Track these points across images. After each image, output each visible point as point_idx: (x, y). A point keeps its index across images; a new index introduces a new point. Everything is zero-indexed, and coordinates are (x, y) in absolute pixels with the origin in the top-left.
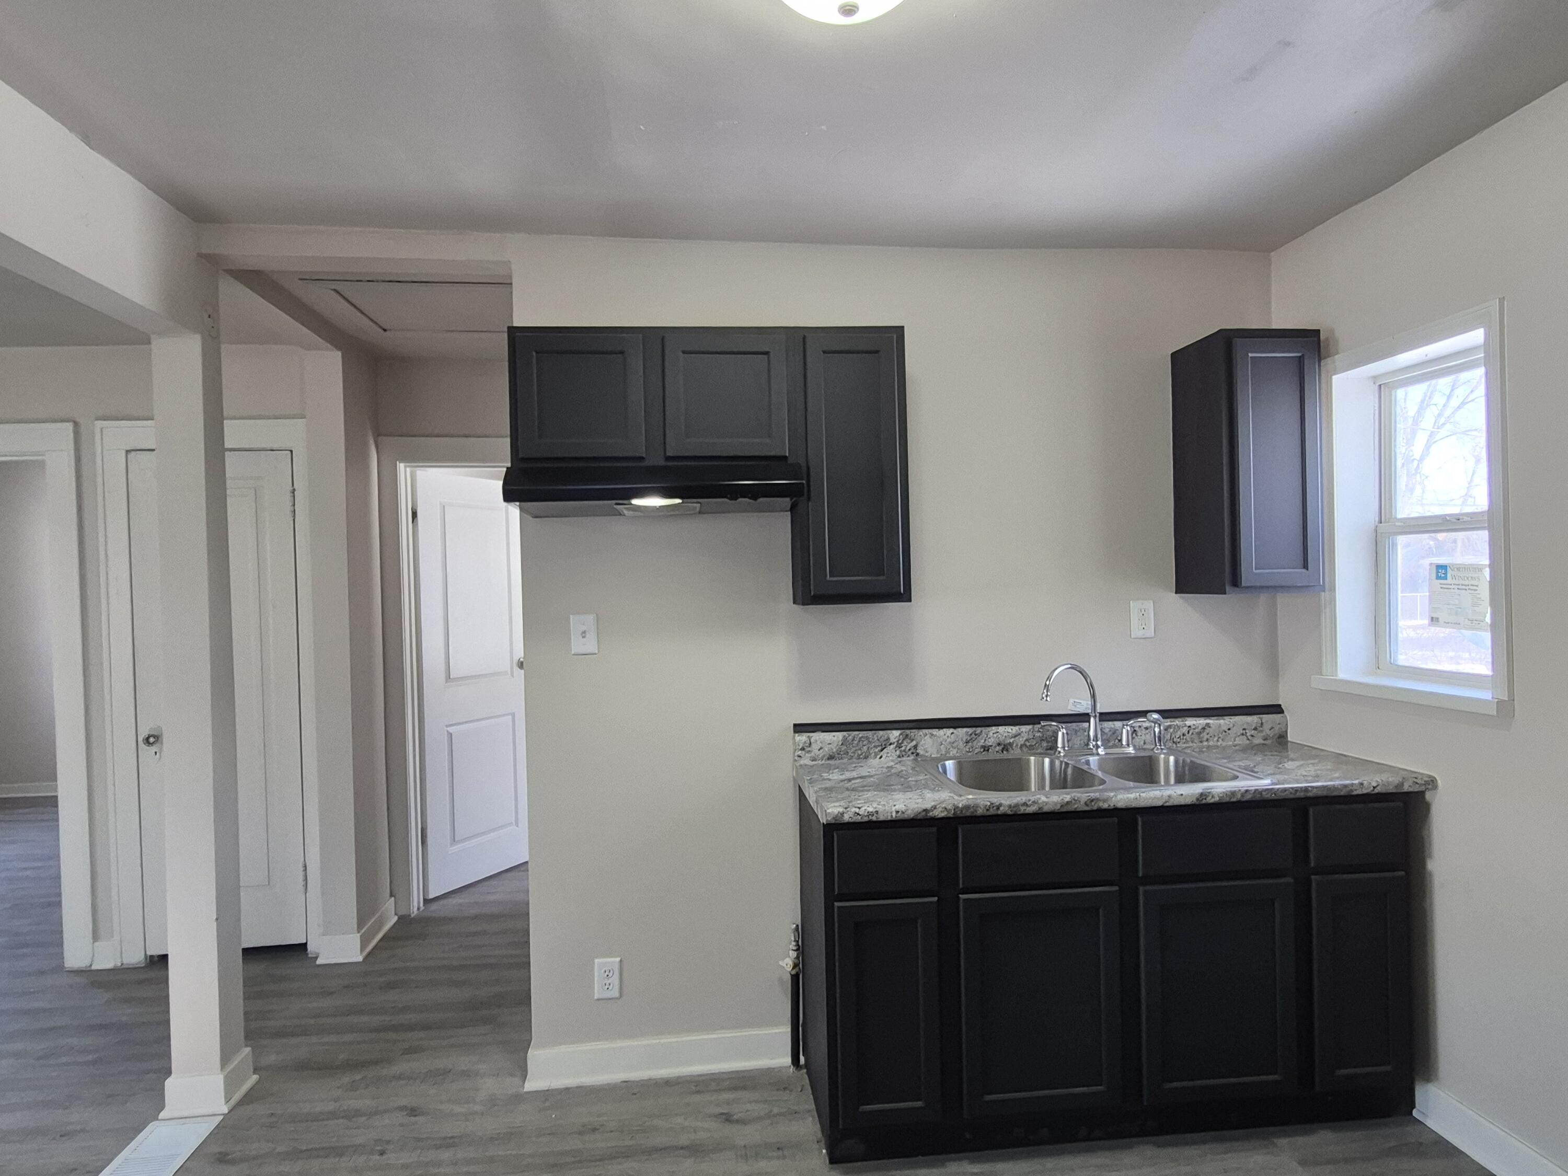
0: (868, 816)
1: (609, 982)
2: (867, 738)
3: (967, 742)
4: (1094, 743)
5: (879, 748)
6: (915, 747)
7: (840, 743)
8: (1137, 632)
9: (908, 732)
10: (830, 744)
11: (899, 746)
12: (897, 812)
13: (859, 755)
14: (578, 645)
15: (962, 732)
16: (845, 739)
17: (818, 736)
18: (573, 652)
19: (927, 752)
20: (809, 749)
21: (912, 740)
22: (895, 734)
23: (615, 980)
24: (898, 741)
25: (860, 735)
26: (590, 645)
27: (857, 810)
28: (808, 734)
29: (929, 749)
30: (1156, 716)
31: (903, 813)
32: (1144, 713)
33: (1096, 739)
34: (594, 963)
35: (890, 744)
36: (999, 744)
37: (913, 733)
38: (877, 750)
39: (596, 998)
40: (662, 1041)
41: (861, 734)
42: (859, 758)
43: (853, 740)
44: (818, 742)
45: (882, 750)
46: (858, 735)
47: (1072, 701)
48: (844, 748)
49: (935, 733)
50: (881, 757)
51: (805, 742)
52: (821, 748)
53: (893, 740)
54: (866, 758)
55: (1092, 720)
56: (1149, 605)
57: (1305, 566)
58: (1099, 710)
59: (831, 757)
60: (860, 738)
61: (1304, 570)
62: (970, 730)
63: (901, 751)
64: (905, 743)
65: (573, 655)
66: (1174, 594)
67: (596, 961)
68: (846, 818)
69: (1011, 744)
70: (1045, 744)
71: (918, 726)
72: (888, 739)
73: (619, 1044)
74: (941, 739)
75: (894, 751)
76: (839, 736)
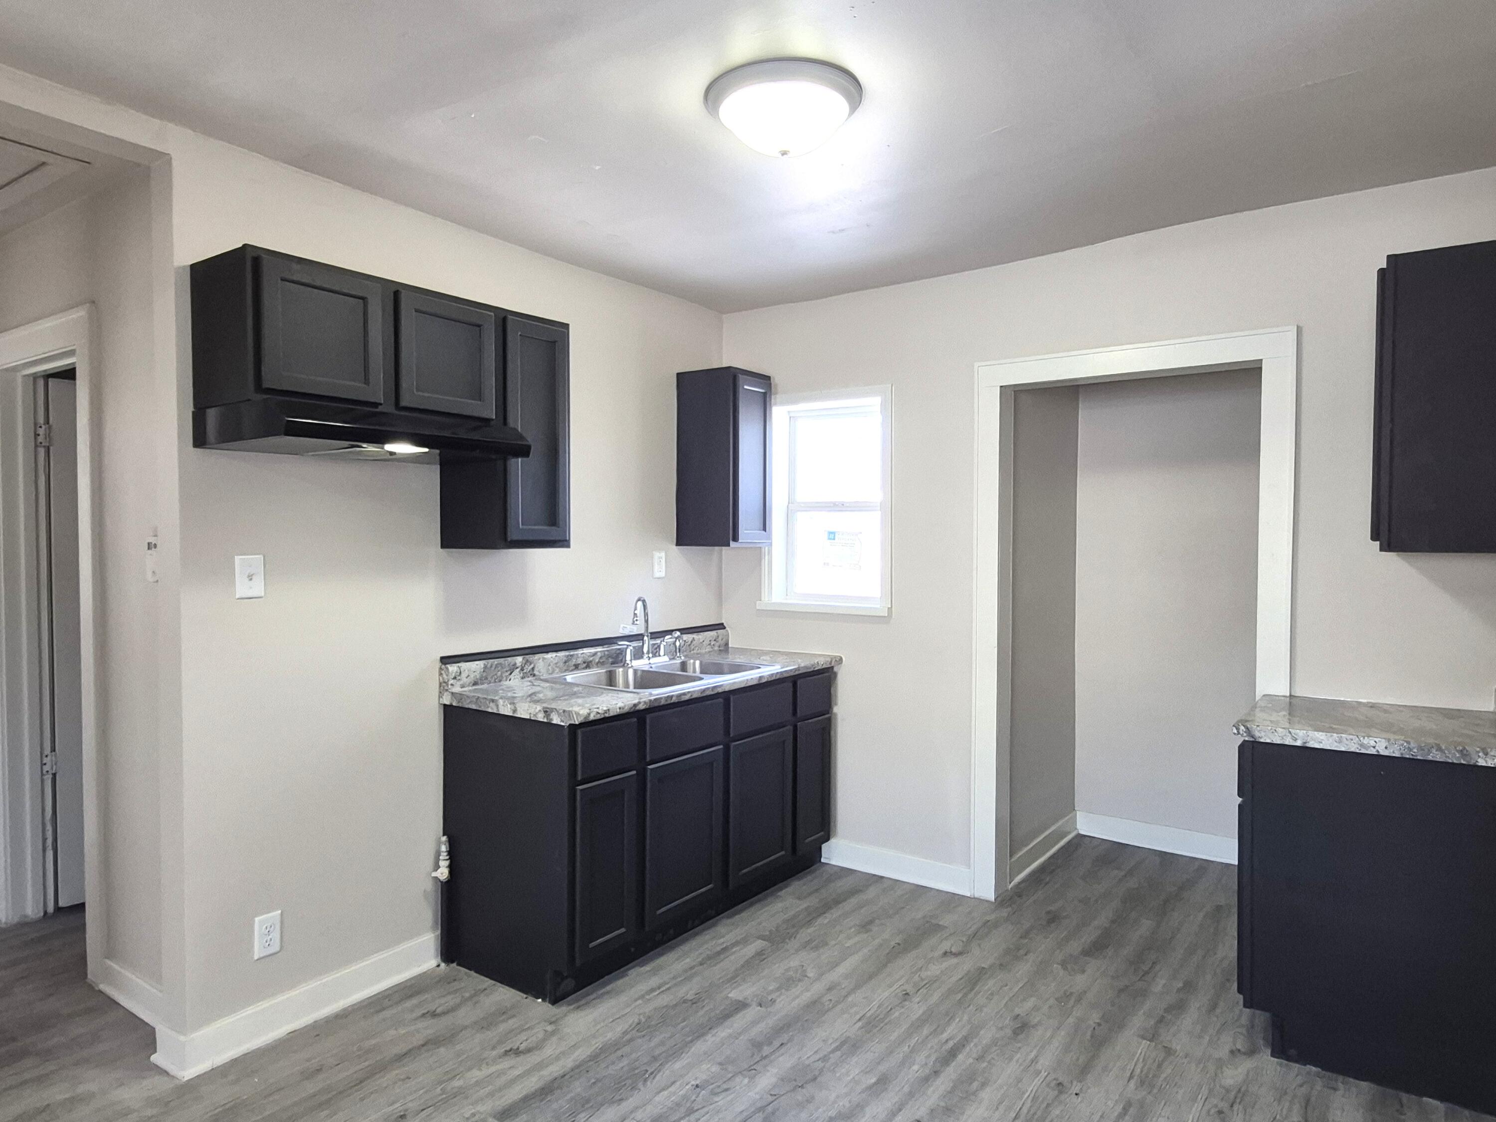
0: (604, 714)
1: (270, 937)
2: (501, 664)
3: (565, 662)
4: (647, 656)
5: (509, 672)
6: (533, 669)
7: (482, 670)
8: (657, 575)
9: (527, 657)
10: (474, 672)
11: (522, 670)
12: (620, 708)
13: (495, 679)
14: (242, 588)
15: (562, 654)
16: (485, 667)
17: (464, 666)
18: (237, 597)
19: (540, 672)
20: (459, 678)
21: (530, 664)
22: (519, 660)
23: (276, 935)
24: (521, 665)
25: (496, 663)
26: (257, 588)
27: (597, 710)
28: (457, 664)
29: (542, 670)
30: (678, 633)
31: (623, 709)
32: (670, 632)
33: (648, 653)
34: (254, 921)
35: (517, 668)
36: (584, 662)
37: (530, 658)
38: (507, 674)
39: (256, 958)
40: (324, 981)
41: (496, 661)
42: (495, 682)
43: (491, 666)
44: (466, 671)
45: (511, 674)
46: (494, 662)
47: (622, 626)
48: (484, 674)
49: (545, 657)
50: (510, 680)
51: (457, 672)
52: (468, 676)
53: (519, 664)
54: (500, 681)
55: (646, 638)
56: (663, 554)
57: (765, 529)
58: (650, 630)
59: (475, 684)
60: (496, 665)
61: (764, 532)
62: (566, 653)
63: (523, 673)
64: (526, 666)
65: (238, 599)
66: (675, 547)
67: (257, 919)
68: (592, 717)
69: (591, 662)
70: (611, 660)
71: (532, 652)
72: (515, 664)
73: (280, 998)
74: (549, 661)
75: (518, 674)
76: (481, 664)
